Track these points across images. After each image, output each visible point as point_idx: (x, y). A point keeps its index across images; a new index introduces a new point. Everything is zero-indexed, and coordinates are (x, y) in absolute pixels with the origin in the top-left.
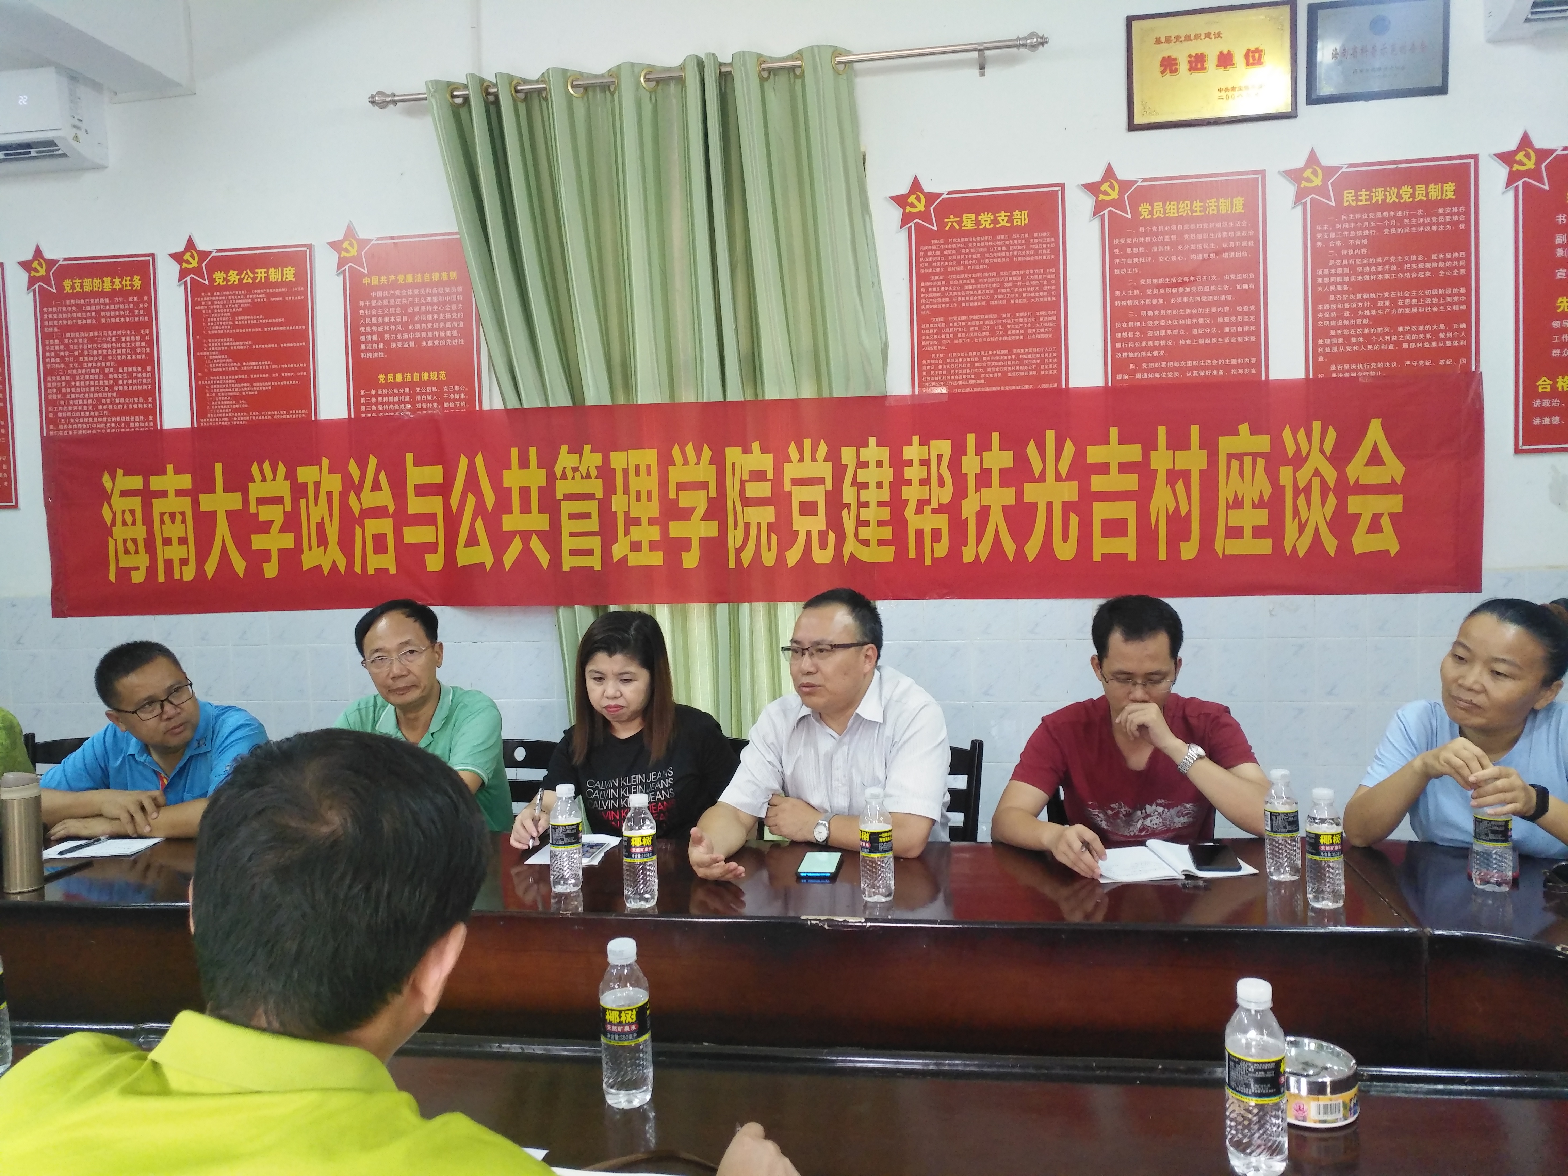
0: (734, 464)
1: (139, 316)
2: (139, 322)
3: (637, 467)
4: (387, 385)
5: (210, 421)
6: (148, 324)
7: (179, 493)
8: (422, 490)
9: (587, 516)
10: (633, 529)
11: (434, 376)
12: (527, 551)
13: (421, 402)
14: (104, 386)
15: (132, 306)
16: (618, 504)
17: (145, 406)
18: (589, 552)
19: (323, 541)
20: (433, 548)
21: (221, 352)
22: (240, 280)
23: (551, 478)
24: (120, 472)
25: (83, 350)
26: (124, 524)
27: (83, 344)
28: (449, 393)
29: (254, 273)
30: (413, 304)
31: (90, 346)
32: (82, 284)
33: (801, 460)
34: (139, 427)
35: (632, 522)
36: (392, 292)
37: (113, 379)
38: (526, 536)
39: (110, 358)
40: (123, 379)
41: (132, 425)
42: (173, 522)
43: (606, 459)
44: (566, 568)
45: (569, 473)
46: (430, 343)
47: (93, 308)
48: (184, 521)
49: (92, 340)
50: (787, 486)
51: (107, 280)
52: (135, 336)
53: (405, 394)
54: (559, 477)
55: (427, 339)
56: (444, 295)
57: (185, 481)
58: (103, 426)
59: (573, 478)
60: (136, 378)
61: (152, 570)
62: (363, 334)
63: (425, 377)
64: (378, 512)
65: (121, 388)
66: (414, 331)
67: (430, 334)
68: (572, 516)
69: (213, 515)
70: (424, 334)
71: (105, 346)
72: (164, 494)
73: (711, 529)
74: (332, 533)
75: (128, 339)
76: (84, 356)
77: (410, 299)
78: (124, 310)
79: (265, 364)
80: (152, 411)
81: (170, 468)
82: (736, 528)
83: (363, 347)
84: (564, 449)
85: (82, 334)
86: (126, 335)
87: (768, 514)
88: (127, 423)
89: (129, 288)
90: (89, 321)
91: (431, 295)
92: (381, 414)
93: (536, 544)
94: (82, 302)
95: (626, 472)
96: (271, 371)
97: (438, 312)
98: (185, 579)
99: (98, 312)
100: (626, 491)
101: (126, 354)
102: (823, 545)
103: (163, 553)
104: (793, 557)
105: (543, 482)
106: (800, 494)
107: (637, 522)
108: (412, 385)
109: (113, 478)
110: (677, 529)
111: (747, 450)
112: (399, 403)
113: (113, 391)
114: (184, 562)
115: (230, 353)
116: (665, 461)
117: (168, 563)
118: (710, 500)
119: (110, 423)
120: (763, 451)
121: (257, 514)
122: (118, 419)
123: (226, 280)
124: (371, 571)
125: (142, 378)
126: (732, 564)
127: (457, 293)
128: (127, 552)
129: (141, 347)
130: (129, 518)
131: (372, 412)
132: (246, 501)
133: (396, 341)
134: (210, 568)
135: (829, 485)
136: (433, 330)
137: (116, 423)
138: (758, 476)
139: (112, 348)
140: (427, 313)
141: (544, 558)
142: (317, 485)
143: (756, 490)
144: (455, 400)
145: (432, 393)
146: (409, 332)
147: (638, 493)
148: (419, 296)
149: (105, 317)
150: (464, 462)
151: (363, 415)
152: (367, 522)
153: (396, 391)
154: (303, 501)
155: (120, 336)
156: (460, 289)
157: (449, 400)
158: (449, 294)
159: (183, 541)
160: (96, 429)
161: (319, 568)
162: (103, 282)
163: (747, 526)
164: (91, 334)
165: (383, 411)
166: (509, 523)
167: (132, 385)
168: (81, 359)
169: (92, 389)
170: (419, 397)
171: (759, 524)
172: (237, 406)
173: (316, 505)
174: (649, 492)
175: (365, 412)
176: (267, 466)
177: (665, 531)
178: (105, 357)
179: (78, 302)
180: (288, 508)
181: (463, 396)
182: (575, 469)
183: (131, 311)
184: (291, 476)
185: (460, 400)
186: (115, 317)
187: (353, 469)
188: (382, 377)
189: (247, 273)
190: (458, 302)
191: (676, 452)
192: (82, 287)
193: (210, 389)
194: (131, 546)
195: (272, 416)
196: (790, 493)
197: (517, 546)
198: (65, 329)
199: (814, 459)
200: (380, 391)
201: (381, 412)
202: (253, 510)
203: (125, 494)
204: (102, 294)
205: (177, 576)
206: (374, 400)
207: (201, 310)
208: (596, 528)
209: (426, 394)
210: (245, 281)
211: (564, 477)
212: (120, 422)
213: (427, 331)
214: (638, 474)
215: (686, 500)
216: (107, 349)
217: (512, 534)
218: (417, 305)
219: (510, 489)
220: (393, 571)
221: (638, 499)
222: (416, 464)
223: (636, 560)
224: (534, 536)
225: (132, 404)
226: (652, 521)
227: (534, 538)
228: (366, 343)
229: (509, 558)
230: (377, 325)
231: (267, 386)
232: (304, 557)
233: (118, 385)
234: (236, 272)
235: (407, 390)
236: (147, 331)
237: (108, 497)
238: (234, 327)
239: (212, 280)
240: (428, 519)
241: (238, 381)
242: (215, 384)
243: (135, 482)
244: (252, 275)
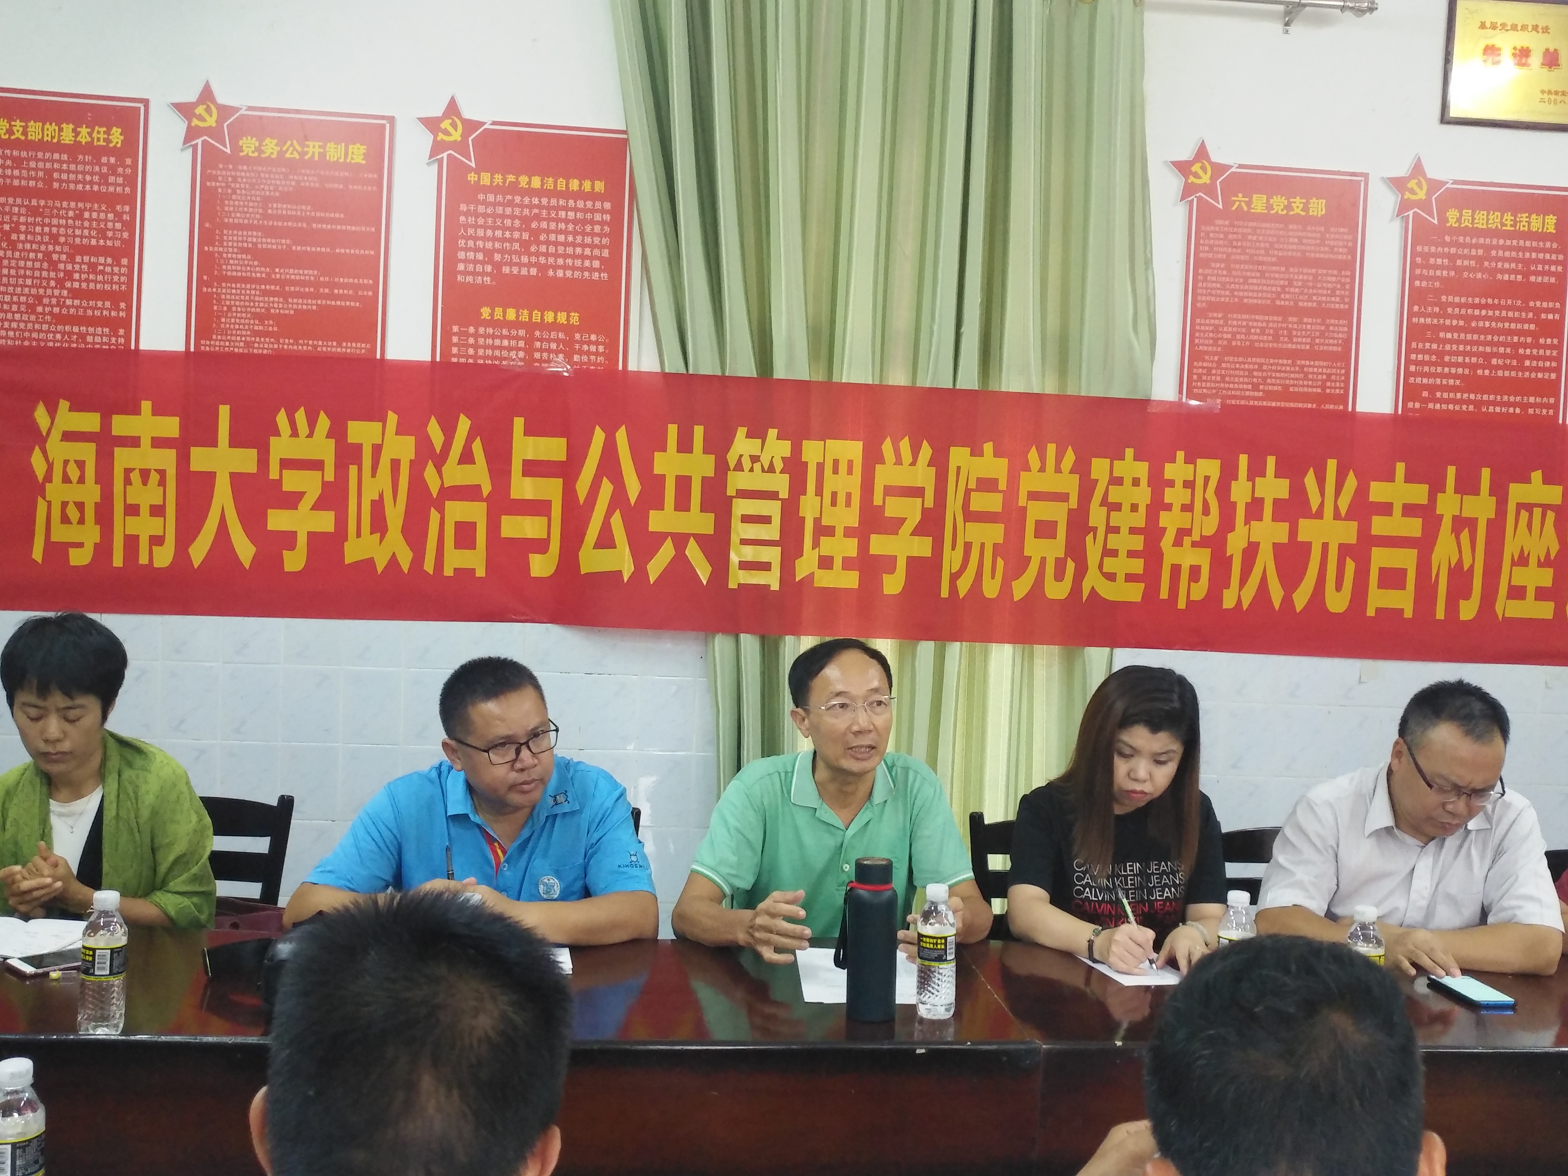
0: (958, 468)
1: (116, 185)
2: (115, 194)
3: (836, 463)
4: (492, 323)
5: (216, 344)
6: (131, 200)
7: (158, 443)
8: (534, 469)
9: (765, 520)
10: (824, 540)
11: (562, 318)
12: (680, 559)
14: (49, 279)
15: (105, 170)
16: (809, 507)
17: (113, 314)
18: (765, 567)
19: (379, 525)
20: (542, 546)
21: (243, 251)
22: (281, 153)
23: (722, 467)
24: (64, 404)
25: (18, 223)
26: (66, 479)
27: (19, 215)
28: (582, 343)
29: (303, 145)
30: (538, 218)
31: (30, 220)
32: (25, 128)
33: (1043, 469)
34: (102, 343)
35: (823, 531)
36: (509, 197)
37: (65, 271)
38: (680, 540)
39: (62, 240)
40: (81, 272)
41: (89, 339)
42: (145, 483)
43: (797, 449)
44: (732, 585)
45: (747, 463)
46: (560, 273)
47: (41, 165)
48: (162, 483)
49: (34, 212)
50: (1022, 501)
51: (68, 128)
52: (106, 213)
53: (518, 338)
54: (732, 467)
55: (555, 268)
56: (585, 211)
57: (170, 426)
58: (42, 335)
59: (752, 470)
60: (103, 272)
61: (103, 549)
62: (462, 249)
63: (549, 317)
64: (469, 493)
65: (76, 285)
66: (538, 254)
67: (560, 261)
68: (746, 519)
69: (209, 477)
70: (551, 260)
71: (55, 221)
72: (133, 442)
73: (923, 547)
74: (395, 515)
75: (94, 215)
76: (19, 232)
77: (536, 211)
78: (92, 174)
79: (310, 274)
80: (126, 323)
81: (146, 405)
82: (954, 547)
83: (461, 267)
84: (741, 431)
85: (19, 201)
86: (91, 210)
87: (994, 533)
88: (82, 336)
89: (102, 143)
90: (32, 183)
91: (566, 209)
92: (481, 362)
93: (693, 551)
94: (24, 154)
95: (820, 467)
96: (317, 285)
97: (575, 233)
98: (156, 565)
99: (49, 172)
100: (819, 492)
101: (90, 237)
102: (1059, 576)
103: (124, 526)
104: (1021, 588)
105: (710, 473)
106: (1037, 511)
107: (829, 531)
108: (530, 326)
109: (53, 413)
110: (879, 545)
111: (977, 451)
112: (509, 349)
113: (63, 287)
114: (157, 540)
115: (255, 253)
116: (873, 457)
117: (131, 541)
118: (925, 511)
119: (54, 333)
120: (997, 454)
121: (279, 482)
122: (68, 328)
123: (259, 149)
124: (449, 572)
125: (112, 274)
126: (945, 593)
127: (603, 211)
128: (65, 520)
129: (114, 230)
130: (74, 473)
131: (468, 357)
132: (263, 461)
133: (511, 264)
134: (198, 553)
135: (1073, 503)
136: (565, 256)
137: (63, 334)
138: (987, 485)
139: (67, 227)
140: (558, 232)
141: (703, 572)
142: (377, 450)
143: (982, 502)
144: (588, 353)
145: (557, 341)
146: (530, 254)
147: (834, 495)
148: (549, 208)
149: (60, 181)
150: (599, 436)
151: (454, 360)
152: (449, 505)
153: (505, 332)
154: (353, 470)
155: (82, 211)
156: (607, 206)
157: (581, 352)
158: (593, 211)
159: (157, 511)
160: (30, 339)
161: (370, 562)
162: (61, 130)
163: (968, 547)
164: (34, 202)
165: (485, 357)
166: (657, 521)
167: (96, 282)
168: (14, 237)
169: (29, 282)
170: (538, 344)
171: (983, 545)
172: (261, 328)
173: (373, 476)
174: (849, 496)
175: (458, 356)
176: (300, 415)
177: (864, 546)
178: (54, 239)
179: (15, 153)
180: (329, 476)
181: (601, 349)
182: (755, 459)
183: (104, 178)
184: (337, 432)
185: (597, 354)
186: (77, 182)
187: (434, 430)
188: (486, 312)
189: (292, 145)
190: (602, 223)
191: (887, 446)
192: (25, 133)
193: (219, 301)
194: (73, 513)
195: (315, 347)
196: (1024, 509)
197: (667, 552)
199: (1058, 469)
200: (481, 330)
201: (480, 357)
202: (274, 475)
203: (70, 437)
204: (59, 147)
205: (144, 560)
206: (471, 341)
207: (216, 188)
208: (776, 536)
209: (549, 341)
210: (288, 155)
211: (739, 467)
212: (70, 334)
213: (556, 255)
214: (836, 471)
215: (894, 507)
216: (59, 226)
217: (660, 538)
218: (544, 219)
219: (662, 478)
220: (481, 573)
221: (834, 503)
222: (528, 432)
223: (825, 580)
224: (692, 540)
225: (93, 309)
226: (849, 532)
227: (692, 543)
228: (466, 261)
229: (656, 567)
230: (484, 239)
231: (311, 305)
232: (349, 546)
233: (73, 280)
234: (274, 142)
235: (522, 333)
236: (127, 208)
237: (41, 440)
238: (265, 216)
239: (236, 148)
240: (539, 508)
241: (265, 293)
242: (229, 294)
243: (90, 422)
244: (299, 148)
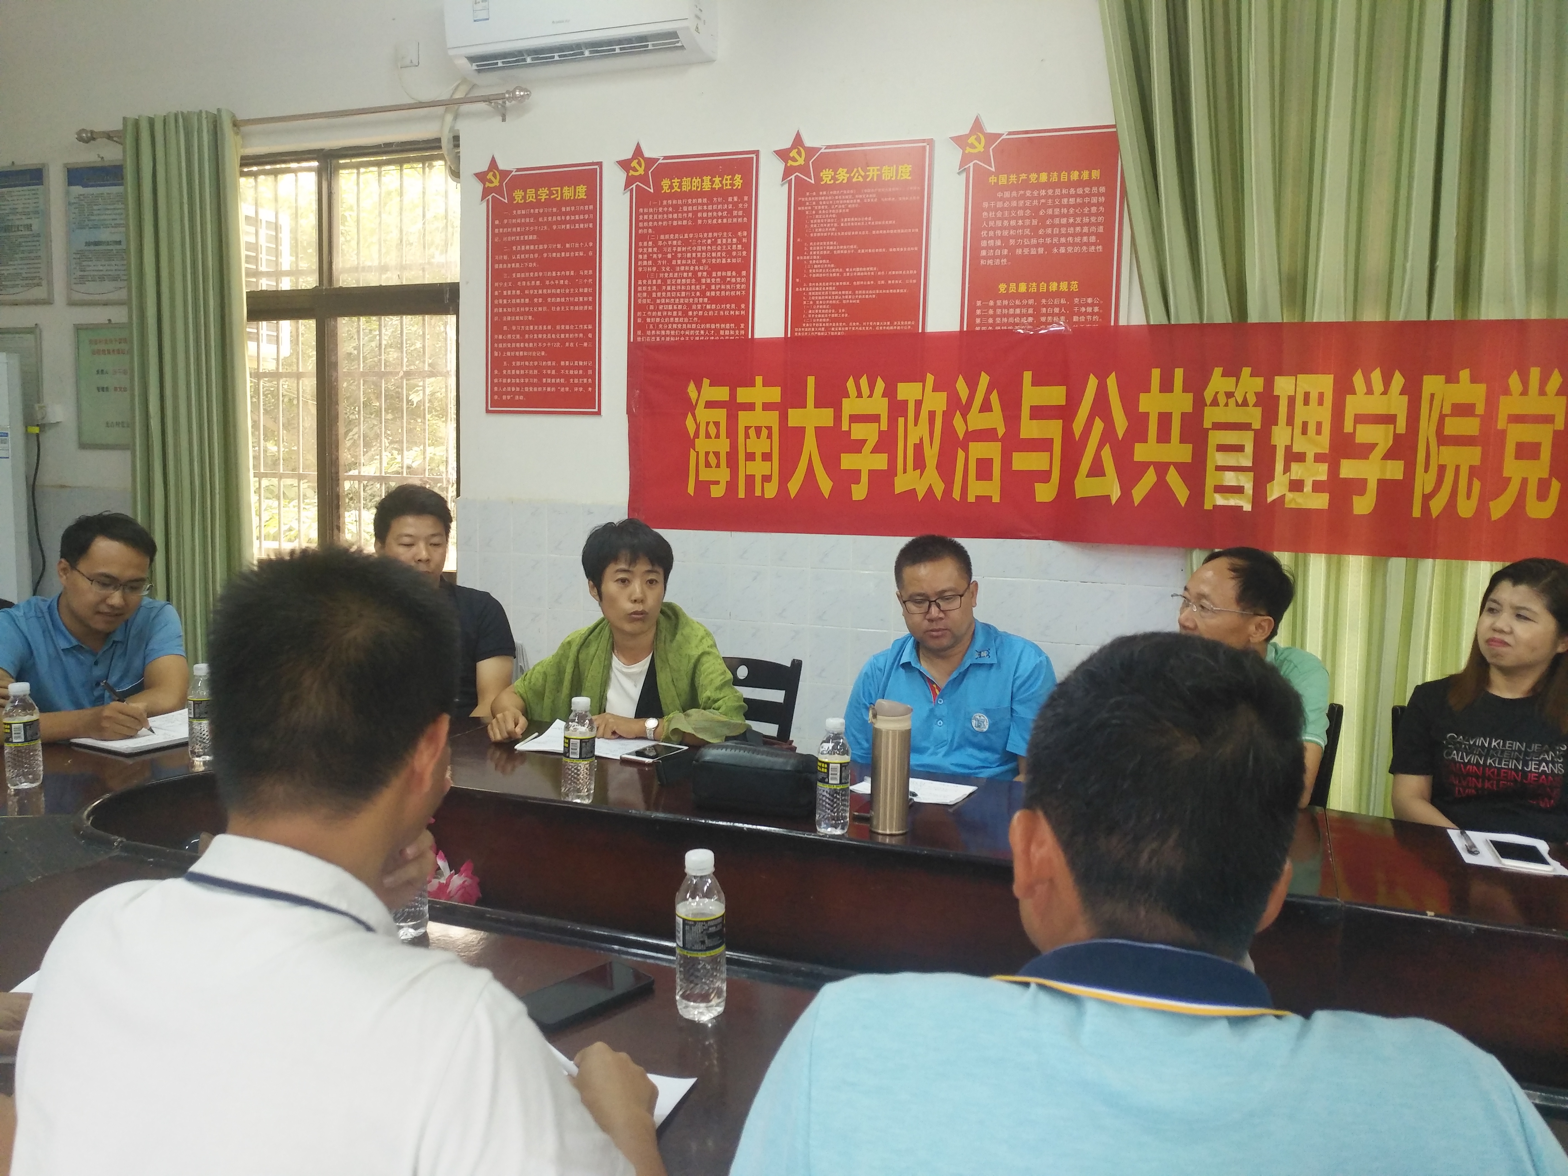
0: (1432, 395)
1: (738, 217)
2: (737, 224)
3: (1307, 396)
4: (1008, 296)
5: (805, 330)
6: (747, 227)
7: (767, 407)
8: (1039, 413)
9: (1239, 448)
10: (1294, 466)
11: (1064, 286)
12: (1161, 484)
13: (1047, 315)
14: (696, 291)
15: (730, 207)
16: (1280, 436)
17: (737, 313)
18: (1238, 490)
19: (920, 464)
20: (1044, 476)
21: (823, 257)
22: (850, 179)
23: (1199, 404)
24: (706, 382)
25: (676, 252)
26: (708, 436)
27: (677, 246)
28: (1080, 306)
29: (865, 171)
30: (1045, 206)
31: (684, 249)
32: (681, 183)
33: (1525, 392)
34: (730, 336)
35: (1294, 457)
36: (1022, 192)
37: (706, 284)
38: (1162, 468)
39: (704, 261)
40: (715, 284)
41: (722, 333)
42: (758, 437)
43: (1269, 385)
44: (1208, 506)
45: (1222, 399)
46: (1062, 250)
47: (690, 208)
48: (770, 436)
49: (686, 243)
50: (1501, 424)
51: (707, 179)
52: (732, 238)
53: (1028, 306)
54: (1208, 403)
55: (1058, 246)
56: (1083, 196)
57: (774, 394)
58: (692, 332)
59: (1227, 405)
60: (730, 283)
61: (732, 486)
62: (984, 239)
63: (1054, 286)
64: (987, 435)
65: (713, 294)
66: (1045, 236)
67: (1063, 240)
68: (1222, 448)
69: (801, 431)
70: (1055, 240)
71: (699, 248)
72: (750, 407)
73: (1395, 470)
74: (931, 455)
75: (724, 241)
76: (677, 259)
77: (1043, 201)
78: (722, 211)
79: (871, 270)
80: (745, 319)
81: (759, 380)
82: (1426, 470)
83: (983, 253)
84: (1218, 371)
85: (677, 236)
86: (722, 238)
87: (1472, 456)
88: (717, 331)
89: (729, 187)
90: (685, 222)
91: (1069, 196)
92: (998, 328)
93: (1173, 478)
94: (680, 202)
95: (1292, 400)
96: (875, 278)
97: (1075, 215)
98: (766, 496)
99: (695, 213)
100: (1290, 421)
101: (721, 258)
102: (1542, 496)
103: (745, 468)
104: (1499, 508)
105: (1189, 408)
106: (1517, 434)
107: (1300, 458)
108: (1037, 296)
109: (699, 388)
110: (1349, 469)
111: (1452, 378)
112: (1021, 316)
113: (704, 296)
114: (767, 479)
115: (831, 257)
116: (1343, 388)
117: (750, 479)
118: (1396, 437)
119: (700, 330)
120: (1474, 380)
121: (849, 433)
122: (708, 326)
123: (834, 178)
124: (971, 499)
125: (736, 283)
126: (1415, 513)
127: (1099, 195)
128: (708, 465)
129: (737, 251)
130: (712, 430)
131: (988, 325)
132: (838, 418)
133: (1023, 246)
134: (794, 486)
135: (1560, 424)
136: (1067, 235)
137: (705, 330)
138: (1463, 410)
139: (706, 252)
140: (1061, 216)
141: (1182, 494)
142: (919, 404)
143: (1455, 426)
144: (1085, 314)
145: (1060, 306)
146: (1039, 237)
147: (1305, 425)
148: (1053, 197)
149: (702, 218)
150: (1092, 383)
151: (978, 329)
152: (972, 446)
153: (1018, 302)
154: (901, 420)
155: (716, 239)
156: (1102, 189)
157: (1079, 314)
158: (1090, 195)
159: (767, 457)
160: (684, 336)
161: (913, 492)
162: (702, 181)
163: (1442, 469)
164: (686, 236)
165: (1001, 325)
166: (1142, 452)
167: (725, 290)
168: (674, 262)
169: (683, 294)
170: (1044, 310)
171: (1458, 468)
172: (836, 315)
173: (916, 424)
174: (1319, 425)
175: (980, 325)
176: (864, 381)
177: (1334, 470)
178: (699, 260)
179: (675, 202)
180: (884, 426)
181: (1096, 309)
182: (1229, 395)
183: (730, 212)
184: (890, 393)
185: (1092, 314)
186: (712, 218)
187: (962, 387)
188: (1002, 287)
189: (858, 171)
190: (1098, 205)
191: (1358, 379)
192: (680, 187)
193: (807, 297)
194: (712, 460)
195: (874, 327)
196: (1503, 433)
197: (1150, 478)
198: (658, 230)
199: (1542, 392)
200: (999, 303)
201: (998, 325)
202: (845, 427)
203: (710, 405)
204: (701, 194)
205: (758, 493)
206: (991, 312)
207: (804, 211)
208: (1249, 464)
209: (1053, 306)
210: (855, 180)
211: (1215, 403)
212: (710, 329)
213: (1060, 236)
214: (1306, 402)
215: (1365, 434)
216: (702, 251)
217: (1145, 466)
218: (1050, 207)
219: (1147, 415)
220: (996, 499)
221: (1304, 431)
222: (1035, 383)
223: (1295, 501)
224: (1172, 468)
225: (724, 310)
226: (1319, 458)
227: (1172, 471)
228: (987, 248)
229: (1139, 493)
230: (1002, 228)
231: (871, 294)
232: (897, 480)
233: (711, 290)
234: (845, 170)
235: (1031, 302)
236: (745, 234)
237: (692, 408)
238: (839, 229)
239: (818, 178)
240: (1044, 445)
241: (839, 288)
242: (815, 291)
243: (722, 393)
244: (863, 174)
